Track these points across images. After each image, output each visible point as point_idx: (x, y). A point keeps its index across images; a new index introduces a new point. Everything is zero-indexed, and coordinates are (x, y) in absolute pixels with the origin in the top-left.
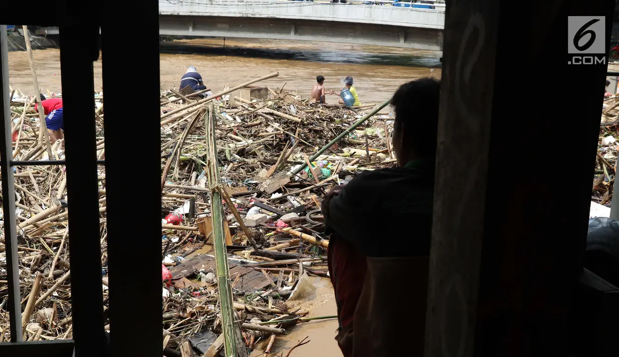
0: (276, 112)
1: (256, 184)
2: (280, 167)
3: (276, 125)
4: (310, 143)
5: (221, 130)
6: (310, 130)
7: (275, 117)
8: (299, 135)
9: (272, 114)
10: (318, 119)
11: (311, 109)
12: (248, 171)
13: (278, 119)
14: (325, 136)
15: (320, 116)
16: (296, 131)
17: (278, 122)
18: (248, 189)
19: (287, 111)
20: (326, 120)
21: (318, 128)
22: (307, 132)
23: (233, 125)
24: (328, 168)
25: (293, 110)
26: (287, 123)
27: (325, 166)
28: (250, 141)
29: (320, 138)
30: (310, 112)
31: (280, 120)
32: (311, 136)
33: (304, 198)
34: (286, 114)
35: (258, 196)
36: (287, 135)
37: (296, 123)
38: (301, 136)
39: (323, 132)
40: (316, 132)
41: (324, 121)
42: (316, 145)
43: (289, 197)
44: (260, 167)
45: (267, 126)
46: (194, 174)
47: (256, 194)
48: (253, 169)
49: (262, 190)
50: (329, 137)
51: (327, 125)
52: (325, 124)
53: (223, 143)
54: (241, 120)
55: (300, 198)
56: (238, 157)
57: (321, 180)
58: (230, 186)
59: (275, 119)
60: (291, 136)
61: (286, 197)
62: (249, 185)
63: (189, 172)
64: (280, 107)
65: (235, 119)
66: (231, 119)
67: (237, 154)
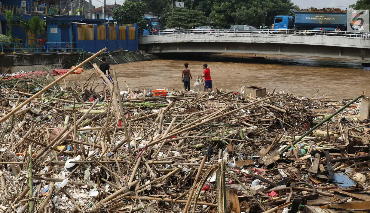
0: (271, 106)
1: (259, 158)
2: (274, 147)
3: (271, 114)
4: (291, 125)
5: (238, 119)
6: (292, 117)
7: (271, 109)
8: (285, 120)
9: (269, 107)
10: (296, 110)
11: (292, 104)
12: (253, 149)
13: (272, 110)
14: (301, 121)
15: (298, 108)
16: (283, 118)
17: (272, 112)
18: (253, 161)
19: (278, 105)
20: (301, 111)
21: (296, 116)
22: (289, 118)
23: (245, 116)
24: (304, 149)
25: (281, 104)
26: (278, 112)
27: (302, 147)
28: (255, 127)
29: (298, 122)
30: (292, 106)
31: (273, 110)
32: (292, 120)
33: (289, 171)
34: (277, 106)
35: (260, 167)
36: (278, 120)
37: (283, 113)
38: (286, 121)
39: (299, 118)
40: (296, 118)
41: (300, 111)
42: (295, 126)
43: (279, 170)
44: (261, 145)
45: (266, 114)
46: (221, 150)
47: (258, 165)
48: (257, 147)
49: (262, 163)
50: (303, 122)
51: (302, 114)
52: (301, 113)
53: (239, 129)
54: (250, 112)
55: (286, 171)
56: (247, 137)
57: (299, 157)
58: (242, 160)
59: (271, 110)
60: (280, 121)
61: (277, 169)
62: (254, 158)
63: (218, 148)
64: (273, 102)
65: (247, 111)
66: (244, 111)
67: (247, 136)
